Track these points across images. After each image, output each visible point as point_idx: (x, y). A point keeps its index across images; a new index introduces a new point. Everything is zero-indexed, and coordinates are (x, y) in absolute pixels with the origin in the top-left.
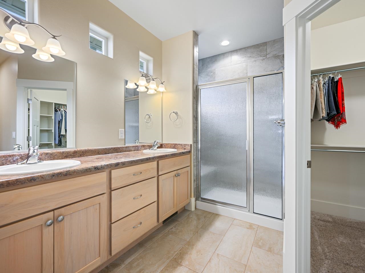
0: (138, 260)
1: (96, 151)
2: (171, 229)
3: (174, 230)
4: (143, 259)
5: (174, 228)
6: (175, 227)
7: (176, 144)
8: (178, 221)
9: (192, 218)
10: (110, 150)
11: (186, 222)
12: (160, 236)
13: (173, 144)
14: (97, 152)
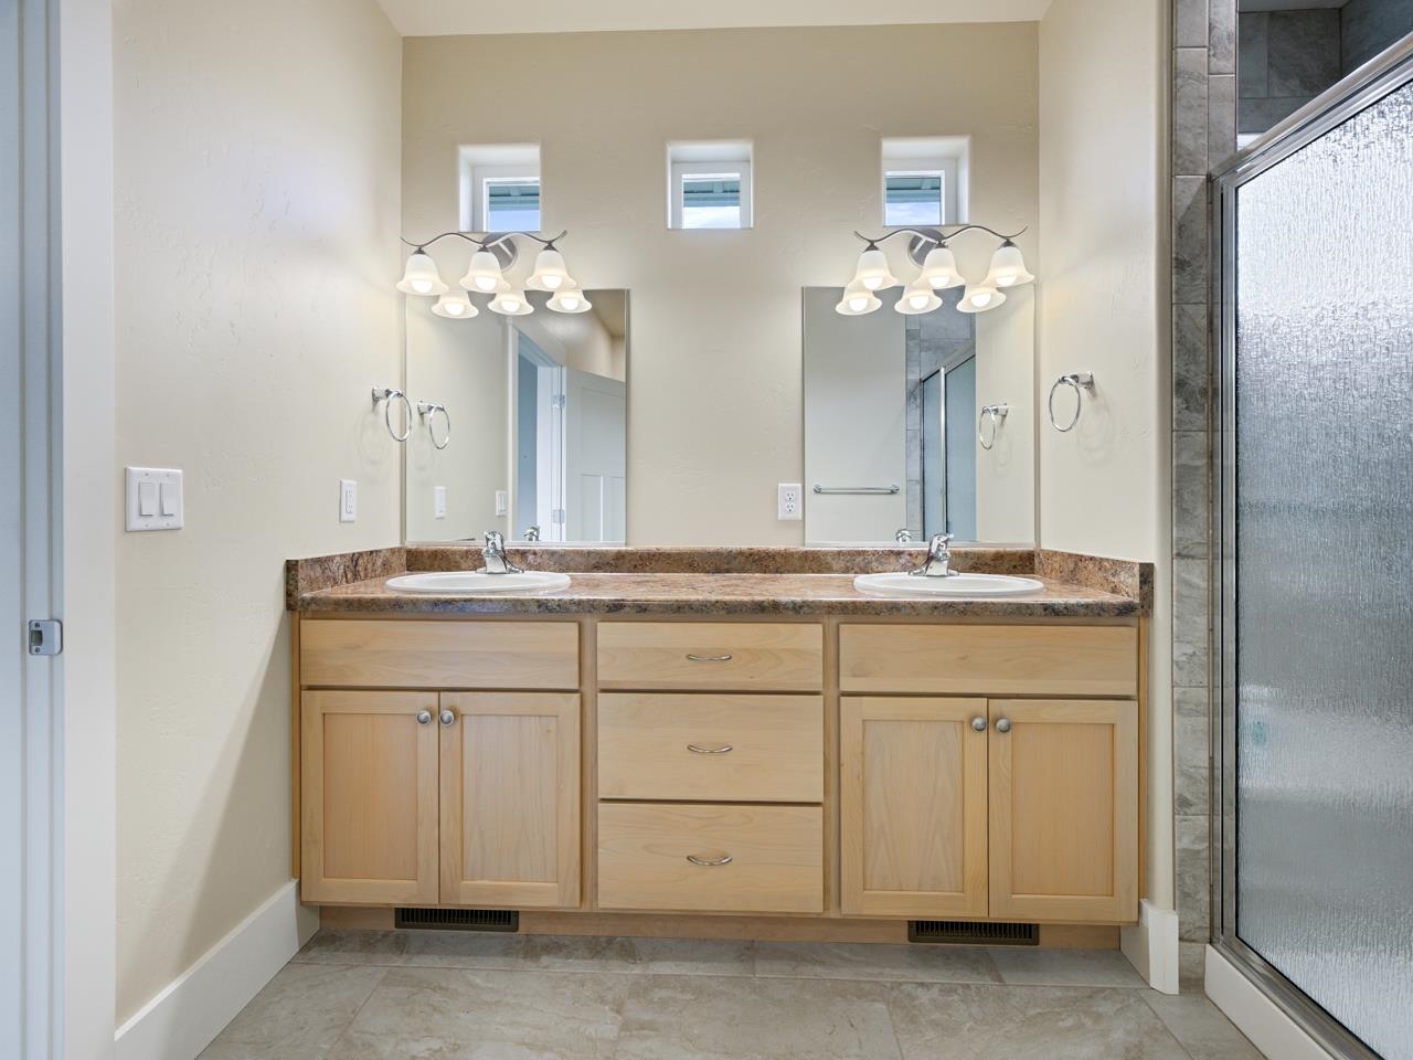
0: (682, 992)
1: (682, 559)
2: (922, 984)
3: (924, 997)
4: (695, 1000)
5: (935, 990)
6: (948, 990)
7: (1080, 558)
8: (1000, 980)
9: (1098, 1017)
10: (735, 558)
11: (1032, 1012)
12: (845, 974)
13: (1070, 555)
14: (685, 562)
